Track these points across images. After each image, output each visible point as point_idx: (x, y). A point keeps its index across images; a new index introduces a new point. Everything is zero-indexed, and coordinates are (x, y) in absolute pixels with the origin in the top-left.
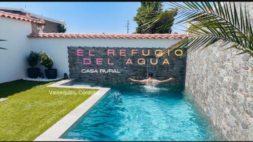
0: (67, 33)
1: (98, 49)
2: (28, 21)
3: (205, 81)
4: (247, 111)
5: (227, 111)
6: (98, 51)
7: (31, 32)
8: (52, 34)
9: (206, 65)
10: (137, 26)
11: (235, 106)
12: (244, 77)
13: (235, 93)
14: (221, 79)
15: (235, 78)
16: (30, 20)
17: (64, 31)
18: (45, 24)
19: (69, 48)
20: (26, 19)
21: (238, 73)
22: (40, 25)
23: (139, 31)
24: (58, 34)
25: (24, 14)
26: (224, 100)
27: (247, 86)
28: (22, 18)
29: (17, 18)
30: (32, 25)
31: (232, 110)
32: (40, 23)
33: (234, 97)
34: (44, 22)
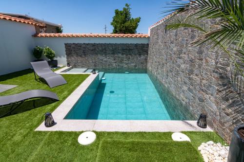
0: (64, 33)
1: (88, 44)
2: (32, 24)
3: (165, 67)
4: (202, 90)
5: (185, 88)
6: (88, 46)
7: (35, 33)
8: (52, 34)
9: (165, 56)
10: (113, 28)
11: (192, 85)
12: (199, 65)
13: (191, 76)
14: (179, 66)
15: (191, 65)
16: (34, 24)
17: (61, 32)
18: (46, 27)
19: (65, 44)
20: (30, 23)
21: (193, 62)
22: (42, 27)
23: (115, 32)
24: (57, 35)
25: (28, 19)
26: (182, 81)
27: (202, 72)
28: (26, 22)
29: (22, 21)
30: (36, 27)
31: (189, 88)
32: (42, 25)
33: (190, 79)
34: (45, 25)
